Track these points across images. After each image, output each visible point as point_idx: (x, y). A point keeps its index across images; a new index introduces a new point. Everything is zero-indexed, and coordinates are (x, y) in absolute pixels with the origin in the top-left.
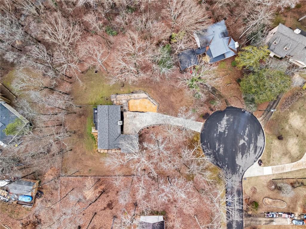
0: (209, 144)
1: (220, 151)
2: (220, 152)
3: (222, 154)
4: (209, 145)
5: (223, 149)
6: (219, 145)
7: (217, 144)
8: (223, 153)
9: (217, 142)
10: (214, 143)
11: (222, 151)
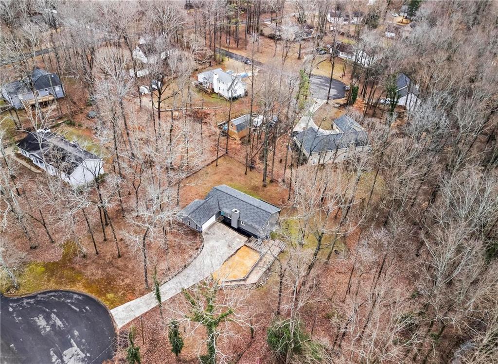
0: (78, 310)
1: (44, 318)
2: (41, 318)
3: (36, 318)
4: (75, 308)
5: (39, 326)
6: (53, 326)
7: (59, 323)
8: (35, 321)
9: (62, 326)
10: (67, 321)
11: (39, 323)
